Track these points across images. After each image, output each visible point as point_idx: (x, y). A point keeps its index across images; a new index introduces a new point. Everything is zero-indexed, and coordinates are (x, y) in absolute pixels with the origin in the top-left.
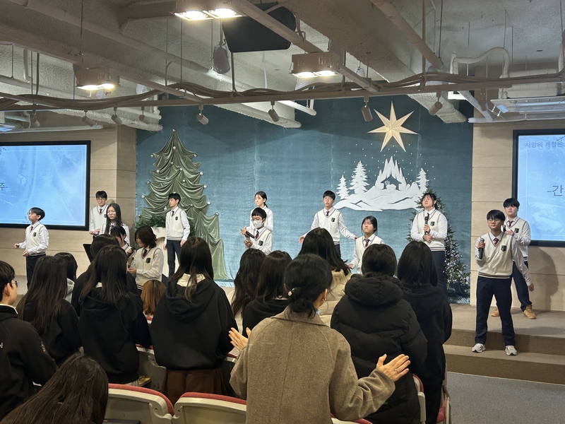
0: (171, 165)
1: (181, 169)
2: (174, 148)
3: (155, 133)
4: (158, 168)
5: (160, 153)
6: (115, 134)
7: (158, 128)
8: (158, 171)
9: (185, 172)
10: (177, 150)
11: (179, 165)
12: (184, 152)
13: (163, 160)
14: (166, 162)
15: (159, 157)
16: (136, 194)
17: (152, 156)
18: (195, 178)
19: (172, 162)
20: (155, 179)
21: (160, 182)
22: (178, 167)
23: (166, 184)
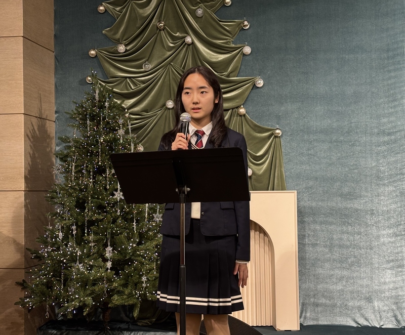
0: (159, 31)
1: (188, 40)
8: (122, 48)
9: (200, 47)
11: (180, 28)
13: (134, 19)
15: (120, 11)
16: (56, 112)
17: (102, 8)
18: (228, 62)
19: (160, 22)
20: (112, 70)
21: (126, 78)
22: (178, 34)
23: (143, 82)
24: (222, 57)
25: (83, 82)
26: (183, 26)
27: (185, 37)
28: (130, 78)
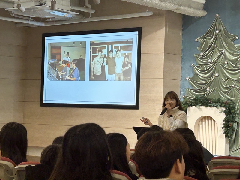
0: (214, 48)
1: (223, 52)
2: (217, 31)
3: (200, 18)
4: (202, 52)
5: (204, 37)
6: (163, 20)
7: (202, 13)
8: (201, 54)
9: (227, 54)
10: (220, 34)
11: (221, 47)
12: (227, 36)
13: (207, 44)
14: (209, 45)
15: (203, 41)
16: (181, 77)
17: (196, 40)
18: (237, 59)
19: (215, 45)
20: (199, 62)
21: (203, 65)
22: (221, 49)
23: (209, 66)
24: (235, 58)
25: (190, 66)
26: (222, 46)
27: (222, 51)
28: (205, 65)
